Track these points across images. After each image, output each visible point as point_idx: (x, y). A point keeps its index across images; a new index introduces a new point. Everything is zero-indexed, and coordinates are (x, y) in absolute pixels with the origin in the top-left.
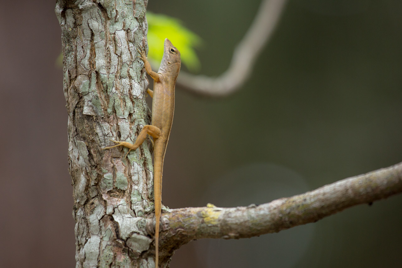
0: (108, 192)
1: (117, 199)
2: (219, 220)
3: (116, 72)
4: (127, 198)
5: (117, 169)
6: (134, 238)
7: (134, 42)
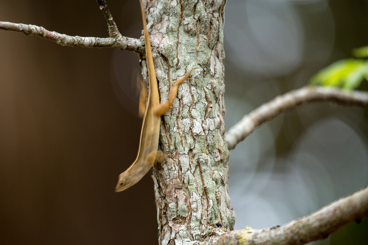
0: (173, 219)
1: (179, 225)
2: (249, 241)
3: (177, 113)
4: (187, 224)
5: (179, 199)
7: (196, 85)
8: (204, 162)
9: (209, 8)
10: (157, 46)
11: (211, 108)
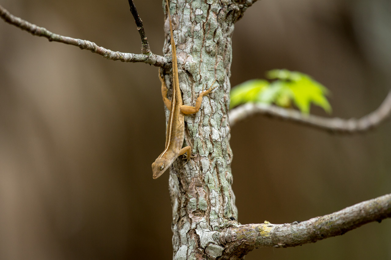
0: (193, 212)
1: (199, 217)
2: (271, 234)
3: (199, 122)
4: (207, 216)
5: (200, 195)
6: (210, 246)
7: (214, 99)
8: (221, 164)
9: (225, 34)
10: (182, 63)
11: (224, 119)
